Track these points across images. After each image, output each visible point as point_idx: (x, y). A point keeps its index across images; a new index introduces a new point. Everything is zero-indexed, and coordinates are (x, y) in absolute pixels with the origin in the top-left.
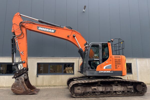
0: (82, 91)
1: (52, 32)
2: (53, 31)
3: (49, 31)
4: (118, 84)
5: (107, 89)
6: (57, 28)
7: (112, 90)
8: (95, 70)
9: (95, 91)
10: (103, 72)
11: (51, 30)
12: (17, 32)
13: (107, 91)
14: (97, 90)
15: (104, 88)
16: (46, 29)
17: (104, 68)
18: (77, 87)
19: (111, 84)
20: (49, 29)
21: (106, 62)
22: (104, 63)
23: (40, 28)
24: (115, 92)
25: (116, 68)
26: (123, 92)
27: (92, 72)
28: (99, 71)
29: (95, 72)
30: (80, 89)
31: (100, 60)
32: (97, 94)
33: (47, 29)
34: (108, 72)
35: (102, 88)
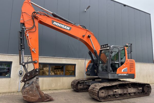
0: (105, 94)
1: (67, 29)
2: (69, 28)
3: (64, 27)
4: (131, 87)
5: (124, 91)
6: (72, 25)
7: (128, 92)
8: (116, 73)
9: (115, 93)
10: (121, 75)
11: (67, 28)
12: (27, 24)
13: (124, 93)
14: (117, 93)
15: (122, 90)
16: (61, 25)
17: (122, 71)
18: (101, 91)
19: (125, 86)
20: (65, 26)
21: (124, 65)
22: (122, 67)
23: (55, 22)
24: (129, 94)
25: (130, 71)
26: (134, 93)
27: (113, 75)
28: (118, 74)
29: (116, 75)
30: (104, 92)
31: (119, 63)
32: (117, 96)
33: (63, 26)
34: (125, 75)
35: (121, 90)
